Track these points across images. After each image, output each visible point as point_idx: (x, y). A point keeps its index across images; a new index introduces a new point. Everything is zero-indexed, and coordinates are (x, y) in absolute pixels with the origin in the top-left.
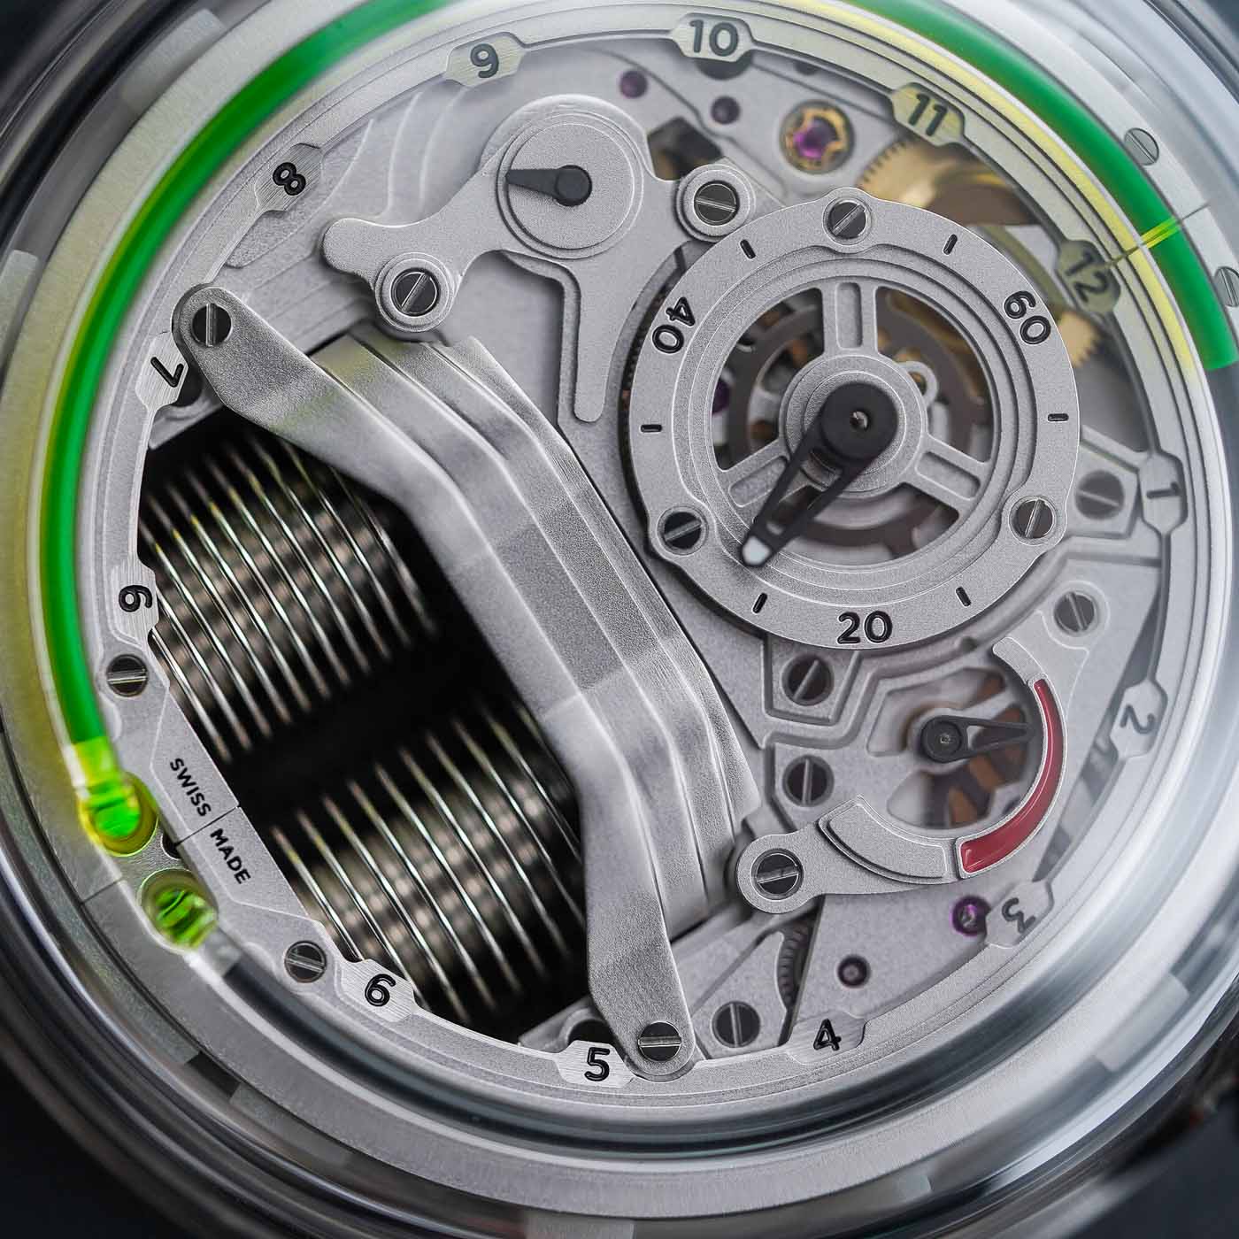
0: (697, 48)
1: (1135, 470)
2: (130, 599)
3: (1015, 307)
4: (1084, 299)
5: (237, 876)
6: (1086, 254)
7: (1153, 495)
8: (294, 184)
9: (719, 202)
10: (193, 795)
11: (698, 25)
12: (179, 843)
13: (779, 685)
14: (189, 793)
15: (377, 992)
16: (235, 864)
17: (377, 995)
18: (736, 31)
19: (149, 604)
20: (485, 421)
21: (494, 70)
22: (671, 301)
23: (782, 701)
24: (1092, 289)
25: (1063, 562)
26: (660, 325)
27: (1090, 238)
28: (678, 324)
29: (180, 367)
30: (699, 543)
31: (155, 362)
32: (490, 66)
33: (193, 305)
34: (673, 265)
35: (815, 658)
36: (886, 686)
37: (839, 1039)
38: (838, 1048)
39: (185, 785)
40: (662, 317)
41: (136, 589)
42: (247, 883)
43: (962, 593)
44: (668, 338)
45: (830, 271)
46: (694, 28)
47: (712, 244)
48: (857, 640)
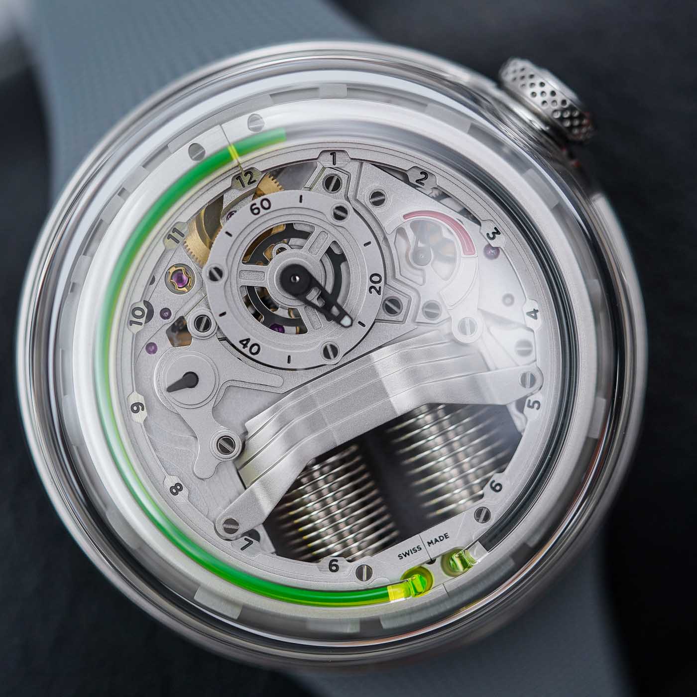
0: (140, 324)
1: (324, 168)
2: (334, 568)
3: (256, 211)
4: (255, 181)
5: (446, 538)
6: (237, 179)
7: (334, 164)
8: (179, 487)
9: (203, 323)
10: (413, 551)
11: (131, 323)
12: (431, 559)
13: (394, 318)
14: (412, 553)
15: (497, 488)
16: (442, 538)
17: (498, 488)
18: (135, 308)
19: (336, 561)
20: (279, 425)
21: (141, 405)
22: (240, 347)
23: (400, 317)
24: (251, 178)
25: (357, 201)
26: (249, 352)
27: (231, 178)
28: (249, 345)
29: (246, 539)
30: (336, 346)
31: (242, 549)
32: (140, 406)
33: (222, 532)
34: (225, 342)
35: (384, 302)
36: (398, 276)
37: (534, 309)
38: (538, 310)
39: (409, 555)
40: (246, 351)
41: (331, 565)
42: (449, 535)
43: (366, 245)
44: (255, 349)
45: (234, 282)
46: (133, 324)
47: (218, 327)
48: (380, 287)
